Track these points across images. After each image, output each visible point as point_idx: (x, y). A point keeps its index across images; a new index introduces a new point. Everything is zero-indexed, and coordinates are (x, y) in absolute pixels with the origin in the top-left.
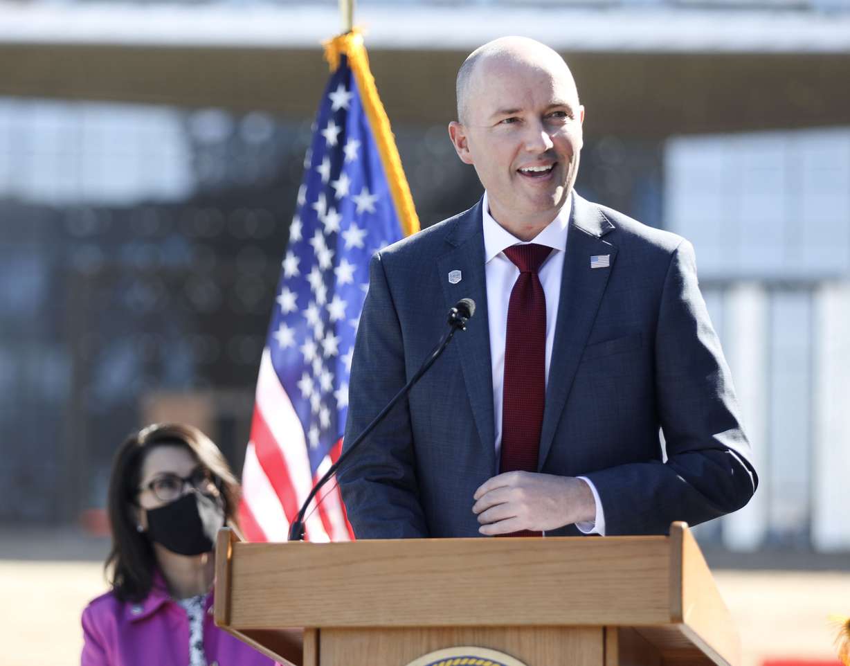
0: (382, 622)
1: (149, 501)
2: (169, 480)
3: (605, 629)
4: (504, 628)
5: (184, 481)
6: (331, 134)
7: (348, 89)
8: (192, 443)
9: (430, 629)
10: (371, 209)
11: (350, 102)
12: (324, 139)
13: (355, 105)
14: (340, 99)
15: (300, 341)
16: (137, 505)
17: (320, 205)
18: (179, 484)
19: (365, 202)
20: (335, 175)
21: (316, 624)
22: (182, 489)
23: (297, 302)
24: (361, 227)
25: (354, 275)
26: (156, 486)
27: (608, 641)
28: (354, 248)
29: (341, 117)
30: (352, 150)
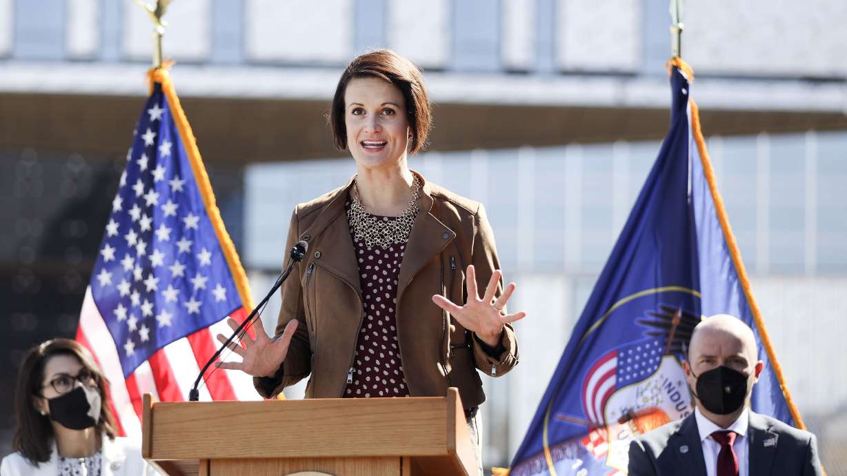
0: (255, 454)
1: (50, 393)
2: (64, 378)
3: (401, 458)
4: (334, 459)
5: (74, 379)
6: (149, 138)
7: (161, 107)
8: (79, 353)
9: (284, 459)
10: (181, 189)
11: (162, 115)
12: (143, 141)
13: (166, 116)
14: (155, 113)
15: (116, 281)
16: (42, 397)
17: (139, 188)
18: (71, 381)
19: (177, 185)
20: (152, 165)
21: (206, 456)
22: (73, 384)
23: (115, 254)
24: (174, 202)
25: (171, 235)
26: (55, 383)
27: (404, 468)
28: (170, 216)
29: (156, 126)
30: (165, 149)
